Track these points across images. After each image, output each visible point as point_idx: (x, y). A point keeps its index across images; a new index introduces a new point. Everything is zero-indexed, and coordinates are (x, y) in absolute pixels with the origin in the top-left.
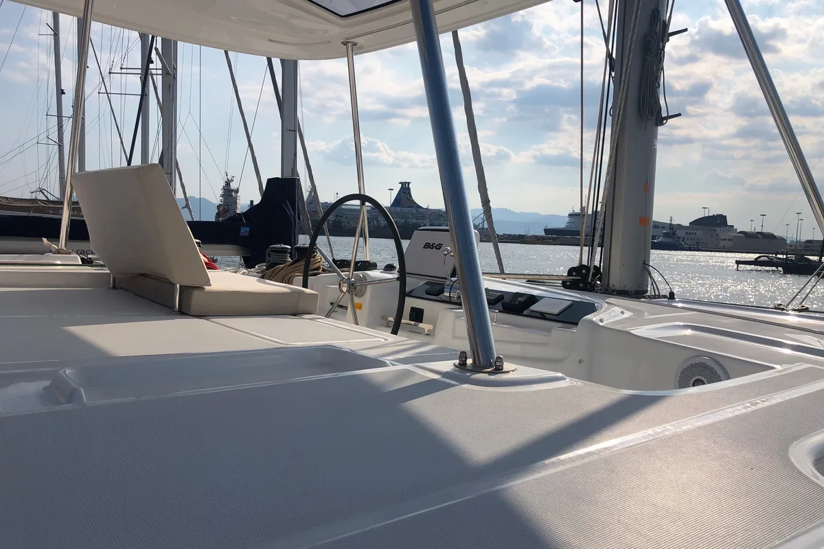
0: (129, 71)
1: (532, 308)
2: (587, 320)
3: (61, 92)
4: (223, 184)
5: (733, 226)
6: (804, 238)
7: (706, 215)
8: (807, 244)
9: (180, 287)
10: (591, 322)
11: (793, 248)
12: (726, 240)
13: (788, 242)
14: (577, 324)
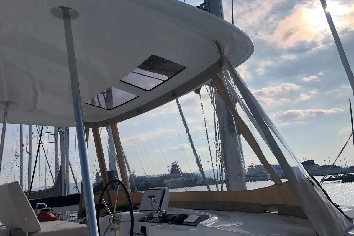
0: (50, 134)
1: (185, 221)
2: (201, 224)
3: (22, 146)
4: (96, 174)
5: (317, 164)
6: (349, 166)
7: (305, 161)
8: (350, 168)
9: (28, 233)
10: (202, 225)
11: (346, 170)
12: (316, 170)
13: (343, 168)
14: (196, 226)
